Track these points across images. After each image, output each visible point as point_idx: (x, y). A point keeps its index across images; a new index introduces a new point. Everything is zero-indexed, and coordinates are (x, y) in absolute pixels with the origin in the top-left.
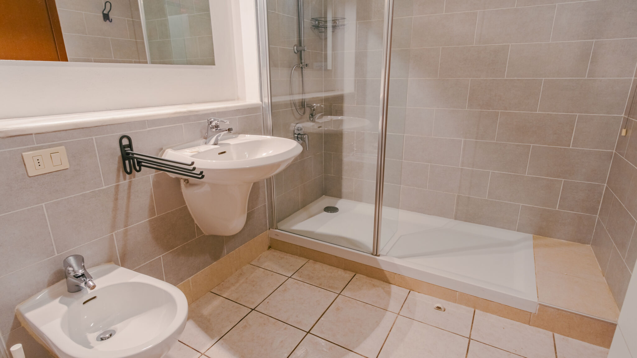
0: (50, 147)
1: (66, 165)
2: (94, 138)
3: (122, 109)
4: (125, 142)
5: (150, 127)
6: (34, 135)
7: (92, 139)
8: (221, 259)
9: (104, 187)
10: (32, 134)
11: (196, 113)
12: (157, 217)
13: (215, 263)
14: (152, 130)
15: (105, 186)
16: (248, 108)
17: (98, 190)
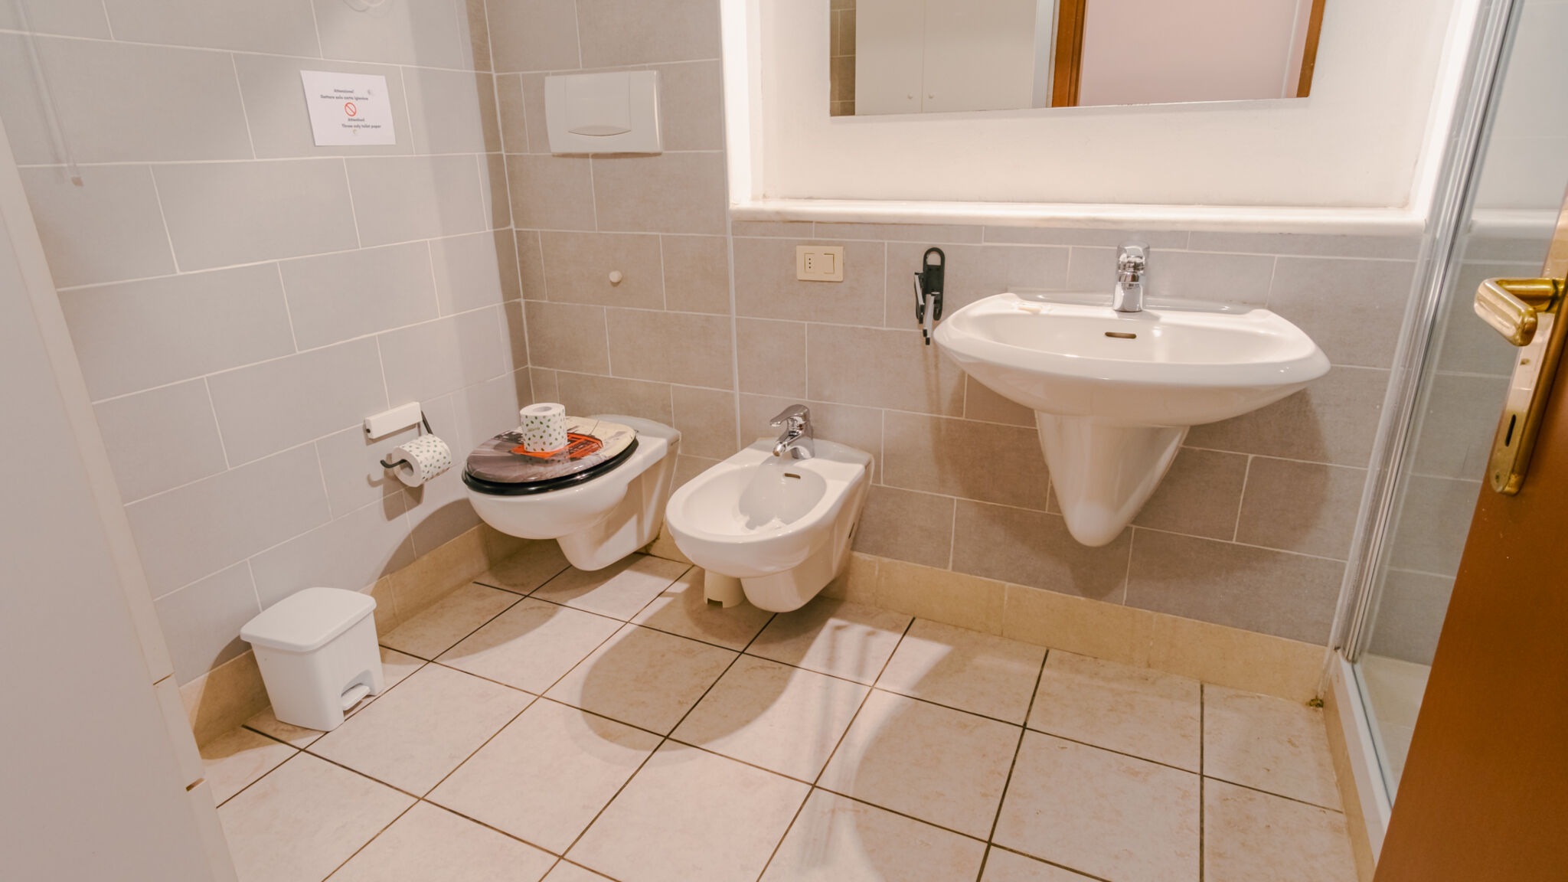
0: (828, 244)
1: (838, 276)
2: (886, 242)
3: (1009, 201)
4: (934, 260)
5: (988, 241)
6: (814, 224)
7: (883, 243)
8: (1103, 603)
9: (885, 329)
10: (812, 222)
11: (1114, 227)
12: (964, 421)
13: (1082, 599)
14: (992, 247)
15: (887, 326)
16: (1344, 236)
17: (876, 330)
